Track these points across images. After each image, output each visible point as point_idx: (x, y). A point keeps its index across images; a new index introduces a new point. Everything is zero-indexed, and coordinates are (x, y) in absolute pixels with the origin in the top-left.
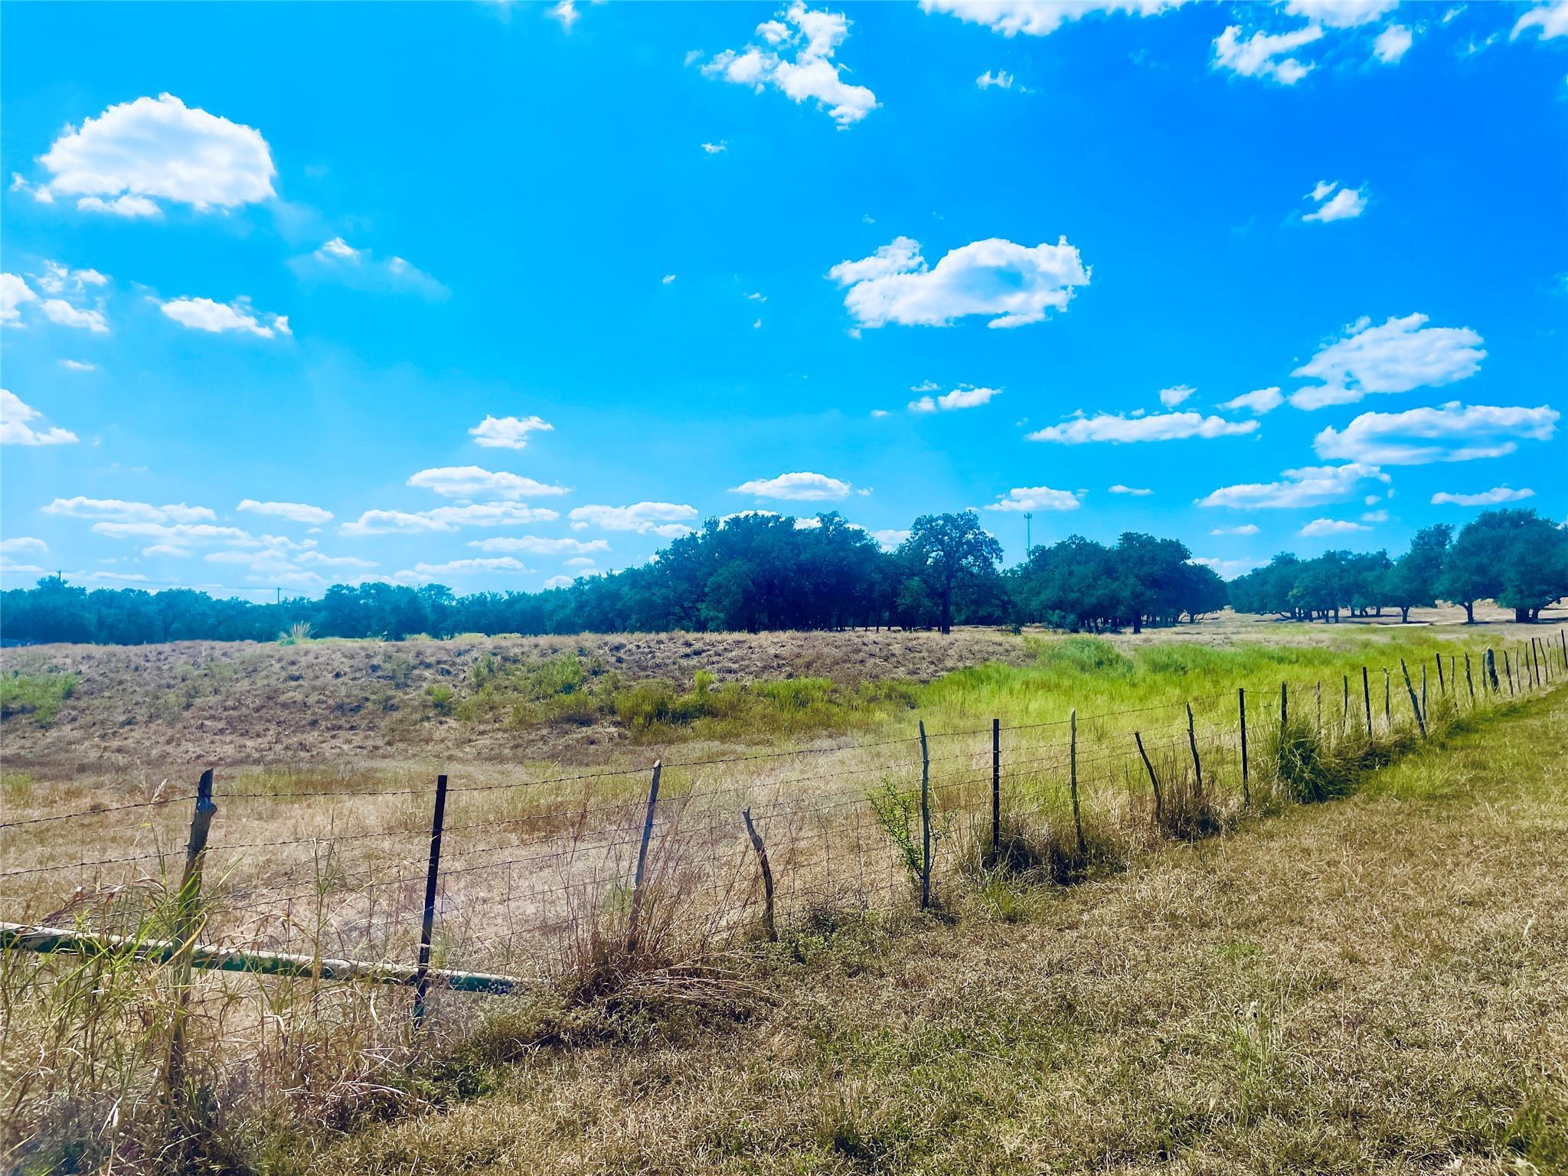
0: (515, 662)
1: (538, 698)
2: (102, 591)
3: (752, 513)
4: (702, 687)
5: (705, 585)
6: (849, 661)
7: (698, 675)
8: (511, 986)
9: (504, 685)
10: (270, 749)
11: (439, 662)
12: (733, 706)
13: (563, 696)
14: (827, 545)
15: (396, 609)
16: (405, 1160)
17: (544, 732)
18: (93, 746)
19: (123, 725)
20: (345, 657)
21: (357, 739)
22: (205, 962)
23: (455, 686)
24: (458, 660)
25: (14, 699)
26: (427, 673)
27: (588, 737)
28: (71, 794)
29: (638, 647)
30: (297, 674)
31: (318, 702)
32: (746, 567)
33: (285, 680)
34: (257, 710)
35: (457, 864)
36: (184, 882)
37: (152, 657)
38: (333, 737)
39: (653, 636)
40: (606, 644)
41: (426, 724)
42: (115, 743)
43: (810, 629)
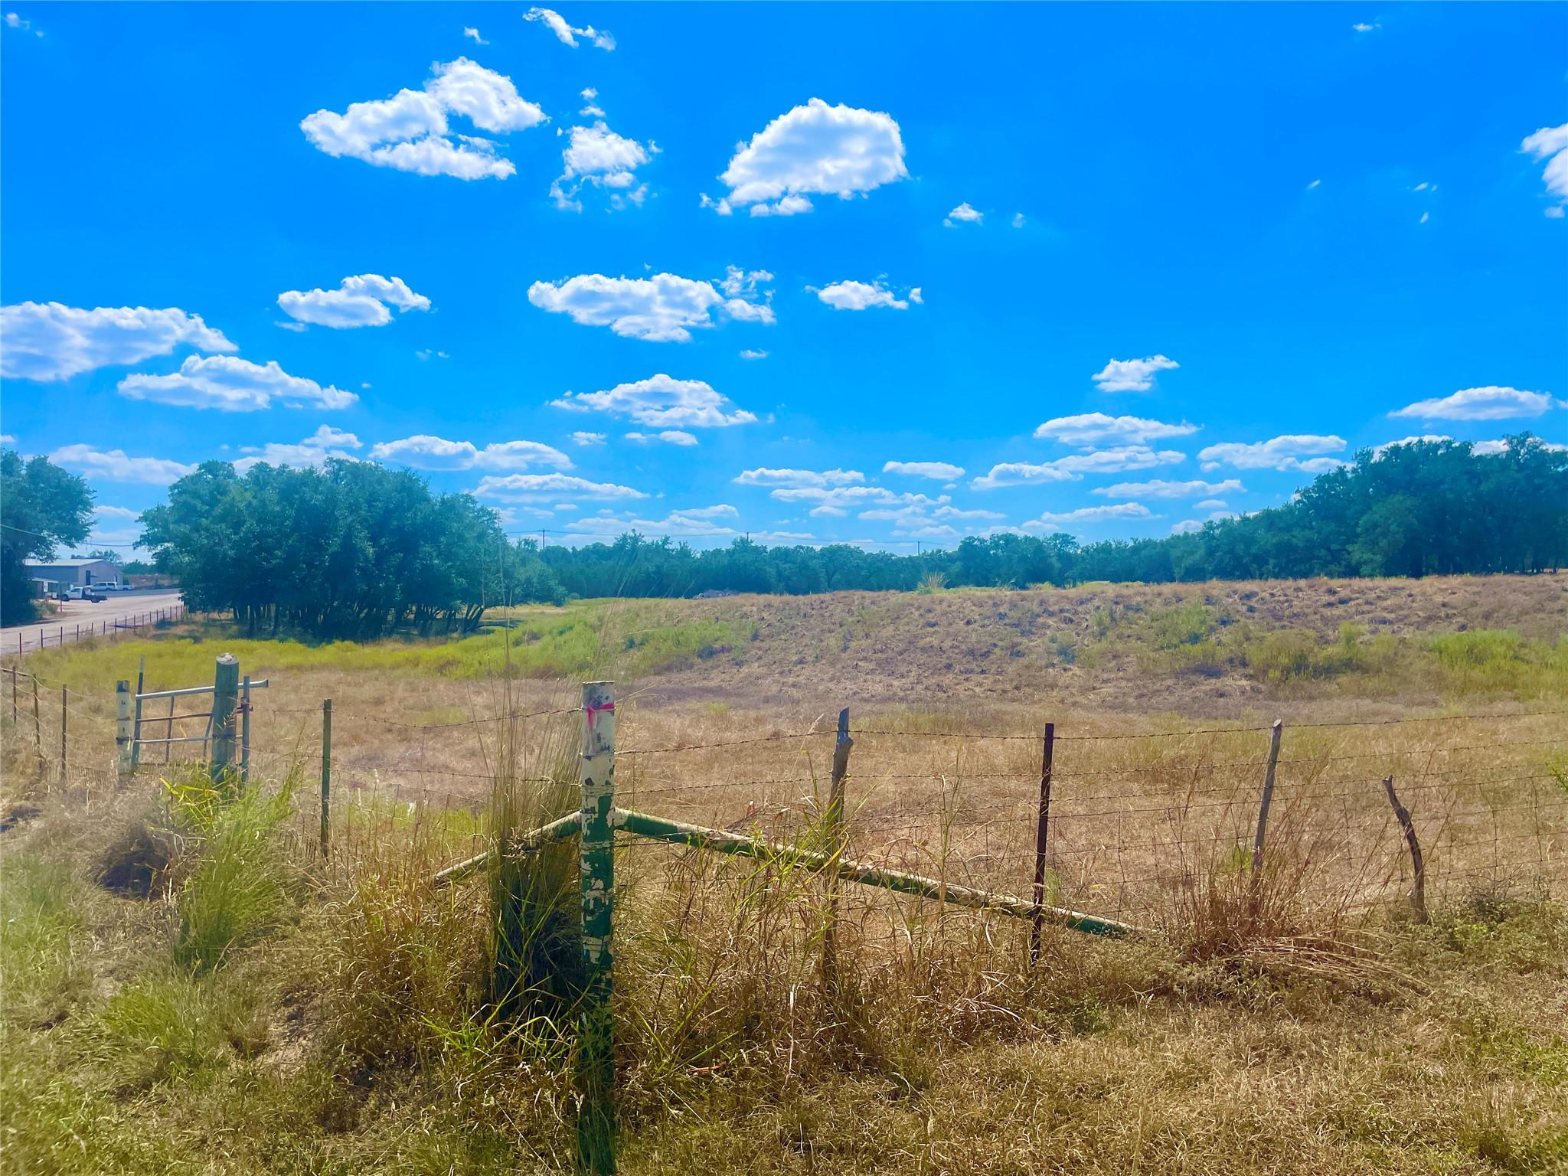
0: (1137, 610)
1: (1162, 648)
2: (779, 549)
3: (1415, 440)
4: (1350, 639)
5: (1357, 525)
6: (1544, 611)
7: (1344, 627)
8: (1124, 933)
9: (1126, 634)
10: (913, 688)
11: (1061, 611)
12: (1389, 661)
13: (1188, 646)
14: (1518, 471)
15: (1023, 559)
16: (1020, 1079)
17: (1170, 682)
18: (774, 681)
19: (796, 663)
20: (974, 605)
21: (988, 682)
22: (848, 874)
23: (1078, 634)
24: (1080, 609)
25: (716, 640)
26: (1050, 622)
27: (1217, 690)
28: (759, 721)
29: (1272, 595)
30: (933, 621)
31: (953, 647)
32: (1409, 503)
33: (923, 626)
34: (901, 654)
35: (1080, 809)
36: (831, 804)
37: (816, 605)
38: (967, 680)
39: (1290, 582)
40: (1235, 592)
41: (1051, 670)
42: (791, 680)
43: (1490, 572)
